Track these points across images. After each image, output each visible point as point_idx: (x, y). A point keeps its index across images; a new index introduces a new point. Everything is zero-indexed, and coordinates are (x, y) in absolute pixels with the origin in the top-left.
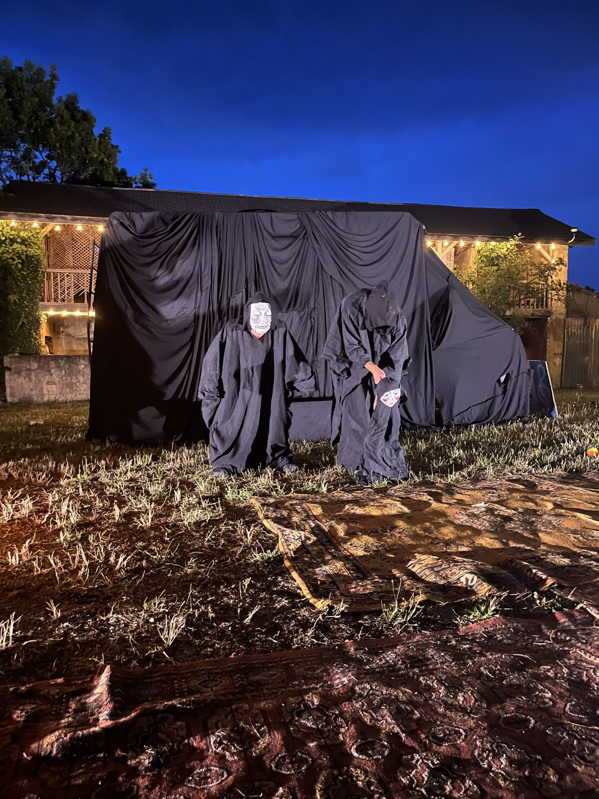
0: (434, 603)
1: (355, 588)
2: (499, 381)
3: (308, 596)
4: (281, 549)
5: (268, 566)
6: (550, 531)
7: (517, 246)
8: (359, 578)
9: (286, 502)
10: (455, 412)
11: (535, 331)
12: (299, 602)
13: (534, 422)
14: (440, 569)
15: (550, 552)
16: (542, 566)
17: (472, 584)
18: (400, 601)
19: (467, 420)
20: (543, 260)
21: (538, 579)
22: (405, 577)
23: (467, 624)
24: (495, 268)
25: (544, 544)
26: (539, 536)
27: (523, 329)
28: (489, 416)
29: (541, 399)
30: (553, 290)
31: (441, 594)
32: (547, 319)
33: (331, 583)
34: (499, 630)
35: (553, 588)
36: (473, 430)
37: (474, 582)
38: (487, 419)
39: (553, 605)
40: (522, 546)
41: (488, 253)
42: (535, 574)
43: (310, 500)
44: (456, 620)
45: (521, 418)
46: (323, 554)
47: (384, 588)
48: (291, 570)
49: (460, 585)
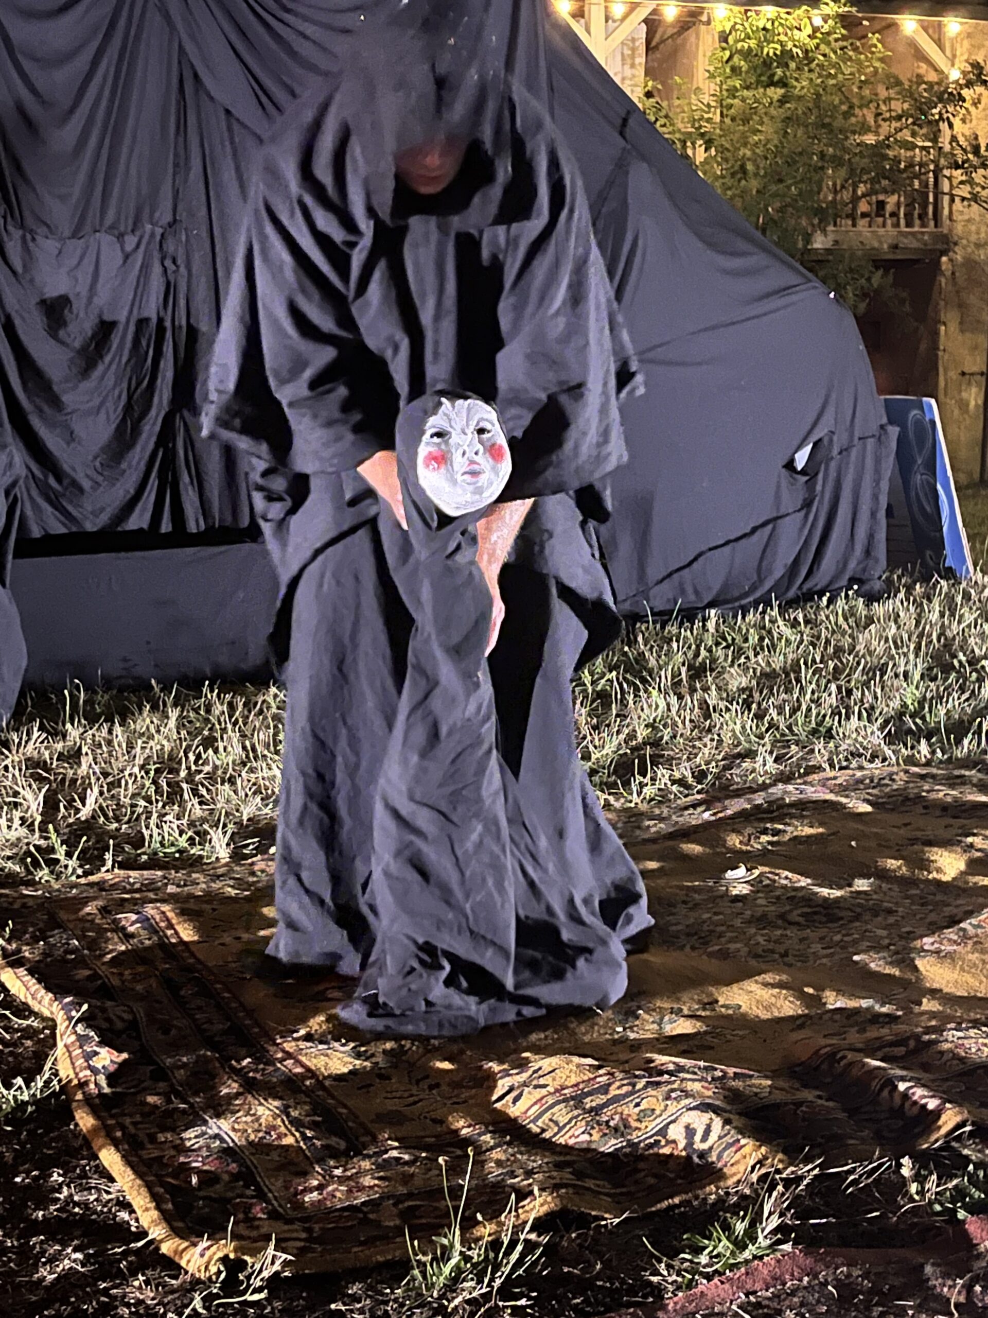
0: (584, 1221)
1: (320, 1188)
2: (790, 465)
3: (157, 1232)
4: (65, 1071)
5: (16, 1133)
6: (950, 948)
7: (843, 19)
8: (330, 1152)
9: (85, 901)
10: (655, 571)
11: (902, 302)
12: (125, 1254)
13: (901, 595)
14: (601, 1099)
15: (950, 1019)
16: (926, 1068)
17: (705, 1146)
18: (469, 1224)
19: (692, 597)
20: (923, 68)
21: (915, 1110)
22: (487, 1137)
23: (690, 1285)
24: (776, 93)
25: (934, 993)
26: (916, 969)
27: (865, 295)
28: (761, 580)
29: (920, 519)
30: (957, 167)
31: (607, 1188)
32: (938, 263)
33: (235, 1177)
34: (793, 1293)
35: (958, 1139)
36: (711, 625)
37: (713, 1137)
38: (753, 588)
39: (959, 1194)
40: (865, 1003)
41: (753, 43)
42: (905, 1096)
43: (171, 889)
44: (656, 1273)
45: (860, 582)
46: (213, 1076)
47: (418, 1182)
48: (97, 1143)
49: (666, 1151)
